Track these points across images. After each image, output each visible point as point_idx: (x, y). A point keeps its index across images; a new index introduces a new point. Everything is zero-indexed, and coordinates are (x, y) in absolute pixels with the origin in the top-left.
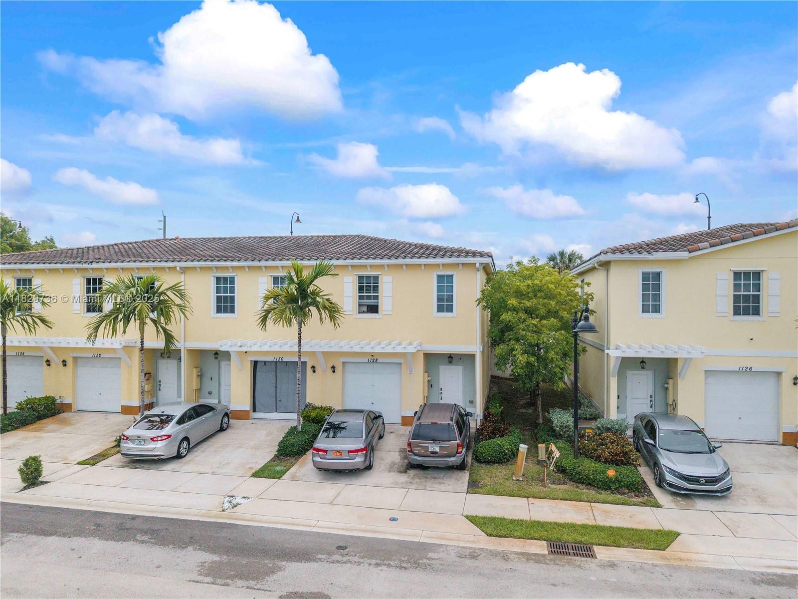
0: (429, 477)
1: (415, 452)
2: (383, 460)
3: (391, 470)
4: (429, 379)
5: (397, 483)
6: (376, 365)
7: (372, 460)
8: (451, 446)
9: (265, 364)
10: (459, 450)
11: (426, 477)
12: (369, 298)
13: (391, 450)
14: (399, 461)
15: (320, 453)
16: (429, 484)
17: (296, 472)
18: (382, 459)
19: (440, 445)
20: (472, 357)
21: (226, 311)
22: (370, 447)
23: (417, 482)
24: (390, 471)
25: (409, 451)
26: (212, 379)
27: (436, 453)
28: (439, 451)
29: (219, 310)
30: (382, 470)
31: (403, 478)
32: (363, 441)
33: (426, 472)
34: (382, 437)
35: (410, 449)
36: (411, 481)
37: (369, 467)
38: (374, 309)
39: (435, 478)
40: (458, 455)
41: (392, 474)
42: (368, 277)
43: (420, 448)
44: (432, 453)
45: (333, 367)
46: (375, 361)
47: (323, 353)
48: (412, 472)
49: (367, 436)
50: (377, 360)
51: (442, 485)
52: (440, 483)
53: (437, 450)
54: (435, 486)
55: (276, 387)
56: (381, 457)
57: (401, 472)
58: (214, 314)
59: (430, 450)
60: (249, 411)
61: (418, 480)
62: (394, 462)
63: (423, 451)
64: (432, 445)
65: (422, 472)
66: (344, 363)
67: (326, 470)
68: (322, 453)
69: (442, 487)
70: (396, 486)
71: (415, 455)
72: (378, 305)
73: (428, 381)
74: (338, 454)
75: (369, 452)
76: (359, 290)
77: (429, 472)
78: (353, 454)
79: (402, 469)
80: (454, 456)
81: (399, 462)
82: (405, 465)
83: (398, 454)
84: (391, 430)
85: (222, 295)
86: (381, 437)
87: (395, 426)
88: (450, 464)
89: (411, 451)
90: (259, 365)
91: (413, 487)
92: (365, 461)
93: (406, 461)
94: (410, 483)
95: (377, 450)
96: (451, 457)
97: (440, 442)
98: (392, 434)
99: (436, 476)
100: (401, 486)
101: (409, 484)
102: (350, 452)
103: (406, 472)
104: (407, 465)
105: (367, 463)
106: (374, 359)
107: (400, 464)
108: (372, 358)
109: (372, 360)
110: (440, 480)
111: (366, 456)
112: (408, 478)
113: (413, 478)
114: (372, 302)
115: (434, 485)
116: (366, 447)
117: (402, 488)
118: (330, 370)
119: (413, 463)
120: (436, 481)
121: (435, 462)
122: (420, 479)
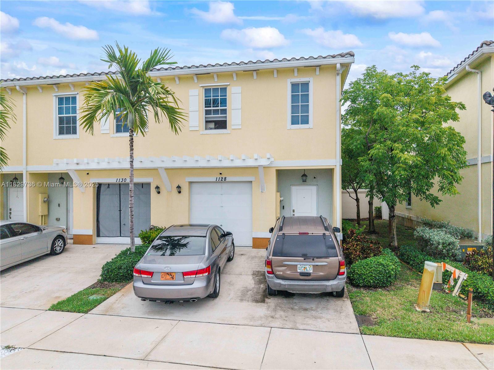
0: (296, 307)
1: (278, 273)
2: (233, 285)
3: (244, 298)
4: (282, 199)
5: (253, 318)
6: (225, 186)
7: (218, 285)
8: (329, 266)
9: (109, 187)
10: (342, 271)
11: (292, 309)
12: (216, 112)
13: (243, 273)
14: (253, 286)
15: (143, 276)
16: (300, 318)
17: (115, 303)
18: (230, 284)
19: (314, 264)
20: (330, 172)
21: (68, 133)
22: (215, 269)
23: (281, 317)
24: (242, 300)
25: (269, 272)
26: (60, 205)
27: (308, 274)
28: (311, 271)
29: (61, 132)
30: (232, 299)
31: (261, 310)
32: (205, 259)
33: (291, 300)
34: (232, 259)
35: (270, 270)
36: (273, 314)
37: (214, 295)
38: (221, 125)
39: (306, 310)
40: (340, 277)
41: (245, 304)
42: (216, 90)
43: (285, 268)
44: (302, 274)
45: (179, 187)
46: (223, 180)
47: (167, 169)
48: (272, 301)
49: (210, 255)
50: (225, 178)
51: (319, 320)
52: (316, 318)
53: (310, 270)
54: (310, 321)
55: (120, 211)
56: (231, 281)
57: (257, 301)
58: (56, 136)
59: (299, 271)
60: (92, 235)
61: (282, 313)
62: (246, 288)
63: (289, 272)
64: (301, 263)
65: (285, 301)
66: (191, 183)
67: (153, 300)
68: (146, 276)
69: (321, 324)
70: (251, 323)
71: (278, 277)
72: (226, 120)
73: (281, 201)
74: (169, 277)
75: (214, 274)
76: (206, 104)
77: (296, 300)
78: (189, 276)
79: (259, 297)
80: (334, 278)
81: (253, 288)
82: (261, 291)
83: (251, 277)
84: (241, 253)
85: (64, 115)
86: (229, 259)
87: (246, 249)
88: (329, 290)
89: (272, 272)
90: (102, 189)
91: (277, 323)
92: (207, 286)
93: (262, 286)
94: (272, 317)
95: (226, 273)
96: (328, 279)
97: (313, 260)
98: (243, 256)
99: (305, 306)
100: (259, 323)
101: (271, 319)
102: (185, 274)
103: (263, 301)
104: (265, 291)
105: (211, 290)
106: (222, 178)
107: (255, 290)
108: (221, 176)
109: (220, 179)
110: (314, 313)
111: (209, 280)
112: (268, 309)
113: (275, 310)
114: (218, 117)
115: (307, 319)
116: (209, 267)
117: (261, 326)
118: (175, 191)
119: (274, 289)
120: (309, 313)
121: (306, 287)
122: (284, 311)
